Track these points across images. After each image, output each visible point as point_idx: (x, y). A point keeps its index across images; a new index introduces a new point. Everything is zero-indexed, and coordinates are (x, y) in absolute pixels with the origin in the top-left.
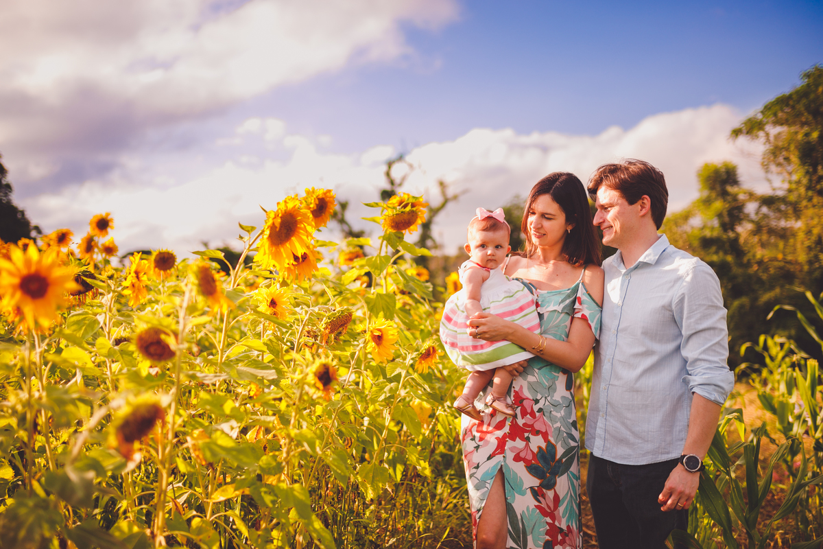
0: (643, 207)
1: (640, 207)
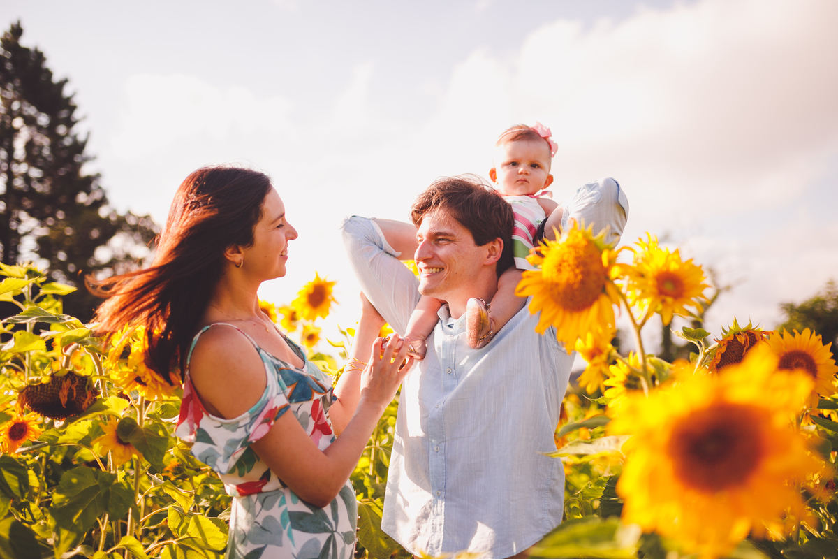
1: (488, 253)
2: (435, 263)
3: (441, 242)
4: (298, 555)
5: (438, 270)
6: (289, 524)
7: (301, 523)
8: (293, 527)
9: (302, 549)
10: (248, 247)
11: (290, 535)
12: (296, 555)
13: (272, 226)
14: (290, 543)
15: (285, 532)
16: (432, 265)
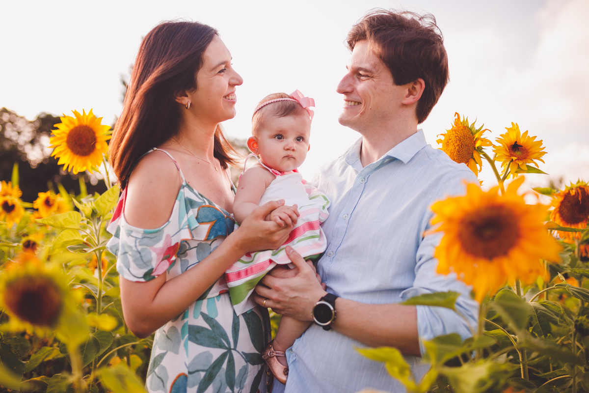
0: (410, 93)
1: (407, 92)
2: (354, 97)
3: (362, 78)
4: (189, 365)
5: (356, 104)
6: (187, 336)
7: (198, 336)
8: (190, 339)
9: (194, 359)
10: (193, 91)
11: (186, 345)
12: (187, 365)
13: (213, 73)
14: (185, 353)
15: (183, 342)
16: (350, 99)
